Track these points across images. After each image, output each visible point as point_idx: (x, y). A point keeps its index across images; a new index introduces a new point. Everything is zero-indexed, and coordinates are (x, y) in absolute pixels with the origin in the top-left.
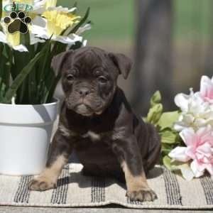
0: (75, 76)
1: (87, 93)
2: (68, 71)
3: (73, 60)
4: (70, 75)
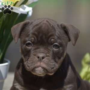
0: (33, 43)
1: (43, 58)
2: (27, 39)
3: (31, 29)
4: (29, 42)
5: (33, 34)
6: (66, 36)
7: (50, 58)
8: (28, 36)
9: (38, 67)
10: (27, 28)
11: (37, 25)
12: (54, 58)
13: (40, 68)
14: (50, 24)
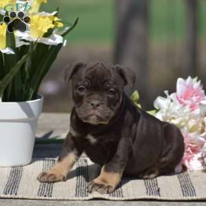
1: (98, 105)
3: (83, 73)
4: (82, 86)
5: (87, 78)
6: (122, 80)
7: (105, 106)
8: (80, 80)
9: (92, 115)
10: (80, 71)
11: (91, 68)
12: (109, 106)
13: (94, 117)
14: (106, 68)
